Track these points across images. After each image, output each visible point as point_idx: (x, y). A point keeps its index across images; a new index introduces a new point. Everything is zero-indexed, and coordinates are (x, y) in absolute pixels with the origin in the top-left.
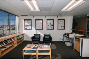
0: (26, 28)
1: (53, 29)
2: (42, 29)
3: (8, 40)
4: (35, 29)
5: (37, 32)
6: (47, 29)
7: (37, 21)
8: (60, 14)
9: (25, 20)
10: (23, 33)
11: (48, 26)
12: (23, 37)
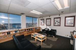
0: (41, 24)
1: (60, 26)
2: (50, 25)
3: (31, 29)
4: (46, 25)
5: (47, 27)
6: (54, 25)
7: (47, 20)
8: (62, 12)
9: (41, 20)
10: (40, 27)
11: (55, 23)
12: (40, 29)
